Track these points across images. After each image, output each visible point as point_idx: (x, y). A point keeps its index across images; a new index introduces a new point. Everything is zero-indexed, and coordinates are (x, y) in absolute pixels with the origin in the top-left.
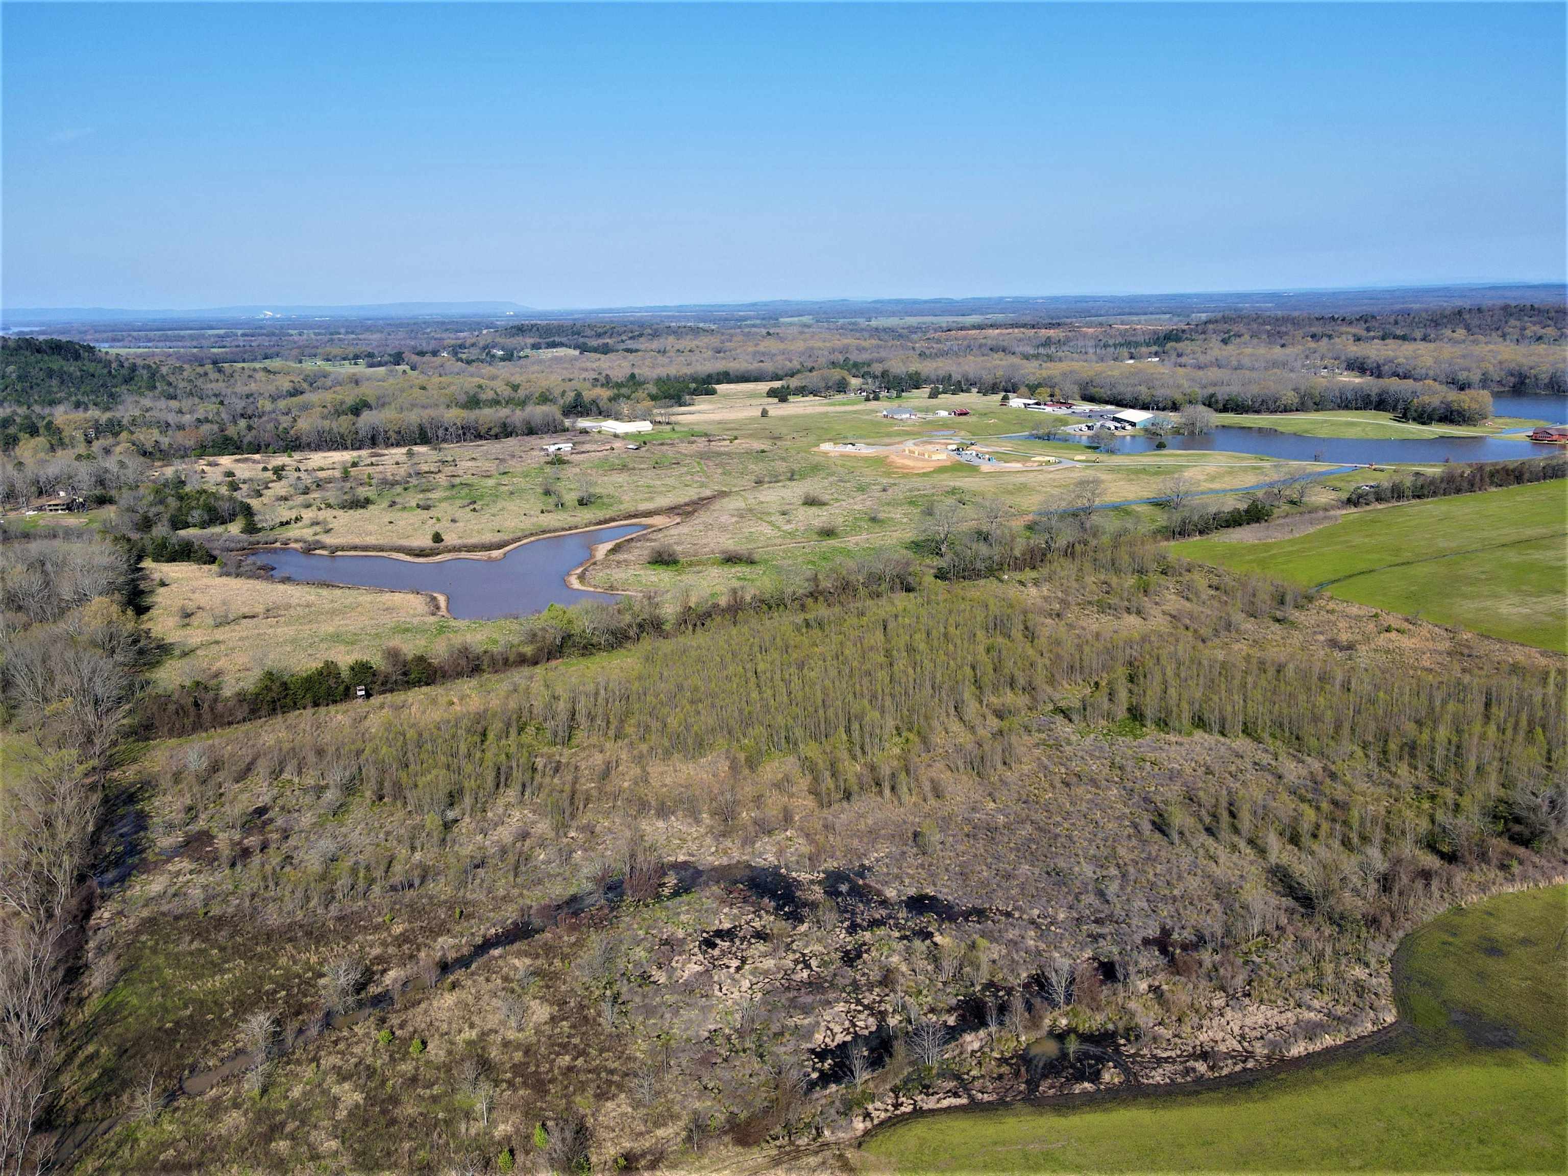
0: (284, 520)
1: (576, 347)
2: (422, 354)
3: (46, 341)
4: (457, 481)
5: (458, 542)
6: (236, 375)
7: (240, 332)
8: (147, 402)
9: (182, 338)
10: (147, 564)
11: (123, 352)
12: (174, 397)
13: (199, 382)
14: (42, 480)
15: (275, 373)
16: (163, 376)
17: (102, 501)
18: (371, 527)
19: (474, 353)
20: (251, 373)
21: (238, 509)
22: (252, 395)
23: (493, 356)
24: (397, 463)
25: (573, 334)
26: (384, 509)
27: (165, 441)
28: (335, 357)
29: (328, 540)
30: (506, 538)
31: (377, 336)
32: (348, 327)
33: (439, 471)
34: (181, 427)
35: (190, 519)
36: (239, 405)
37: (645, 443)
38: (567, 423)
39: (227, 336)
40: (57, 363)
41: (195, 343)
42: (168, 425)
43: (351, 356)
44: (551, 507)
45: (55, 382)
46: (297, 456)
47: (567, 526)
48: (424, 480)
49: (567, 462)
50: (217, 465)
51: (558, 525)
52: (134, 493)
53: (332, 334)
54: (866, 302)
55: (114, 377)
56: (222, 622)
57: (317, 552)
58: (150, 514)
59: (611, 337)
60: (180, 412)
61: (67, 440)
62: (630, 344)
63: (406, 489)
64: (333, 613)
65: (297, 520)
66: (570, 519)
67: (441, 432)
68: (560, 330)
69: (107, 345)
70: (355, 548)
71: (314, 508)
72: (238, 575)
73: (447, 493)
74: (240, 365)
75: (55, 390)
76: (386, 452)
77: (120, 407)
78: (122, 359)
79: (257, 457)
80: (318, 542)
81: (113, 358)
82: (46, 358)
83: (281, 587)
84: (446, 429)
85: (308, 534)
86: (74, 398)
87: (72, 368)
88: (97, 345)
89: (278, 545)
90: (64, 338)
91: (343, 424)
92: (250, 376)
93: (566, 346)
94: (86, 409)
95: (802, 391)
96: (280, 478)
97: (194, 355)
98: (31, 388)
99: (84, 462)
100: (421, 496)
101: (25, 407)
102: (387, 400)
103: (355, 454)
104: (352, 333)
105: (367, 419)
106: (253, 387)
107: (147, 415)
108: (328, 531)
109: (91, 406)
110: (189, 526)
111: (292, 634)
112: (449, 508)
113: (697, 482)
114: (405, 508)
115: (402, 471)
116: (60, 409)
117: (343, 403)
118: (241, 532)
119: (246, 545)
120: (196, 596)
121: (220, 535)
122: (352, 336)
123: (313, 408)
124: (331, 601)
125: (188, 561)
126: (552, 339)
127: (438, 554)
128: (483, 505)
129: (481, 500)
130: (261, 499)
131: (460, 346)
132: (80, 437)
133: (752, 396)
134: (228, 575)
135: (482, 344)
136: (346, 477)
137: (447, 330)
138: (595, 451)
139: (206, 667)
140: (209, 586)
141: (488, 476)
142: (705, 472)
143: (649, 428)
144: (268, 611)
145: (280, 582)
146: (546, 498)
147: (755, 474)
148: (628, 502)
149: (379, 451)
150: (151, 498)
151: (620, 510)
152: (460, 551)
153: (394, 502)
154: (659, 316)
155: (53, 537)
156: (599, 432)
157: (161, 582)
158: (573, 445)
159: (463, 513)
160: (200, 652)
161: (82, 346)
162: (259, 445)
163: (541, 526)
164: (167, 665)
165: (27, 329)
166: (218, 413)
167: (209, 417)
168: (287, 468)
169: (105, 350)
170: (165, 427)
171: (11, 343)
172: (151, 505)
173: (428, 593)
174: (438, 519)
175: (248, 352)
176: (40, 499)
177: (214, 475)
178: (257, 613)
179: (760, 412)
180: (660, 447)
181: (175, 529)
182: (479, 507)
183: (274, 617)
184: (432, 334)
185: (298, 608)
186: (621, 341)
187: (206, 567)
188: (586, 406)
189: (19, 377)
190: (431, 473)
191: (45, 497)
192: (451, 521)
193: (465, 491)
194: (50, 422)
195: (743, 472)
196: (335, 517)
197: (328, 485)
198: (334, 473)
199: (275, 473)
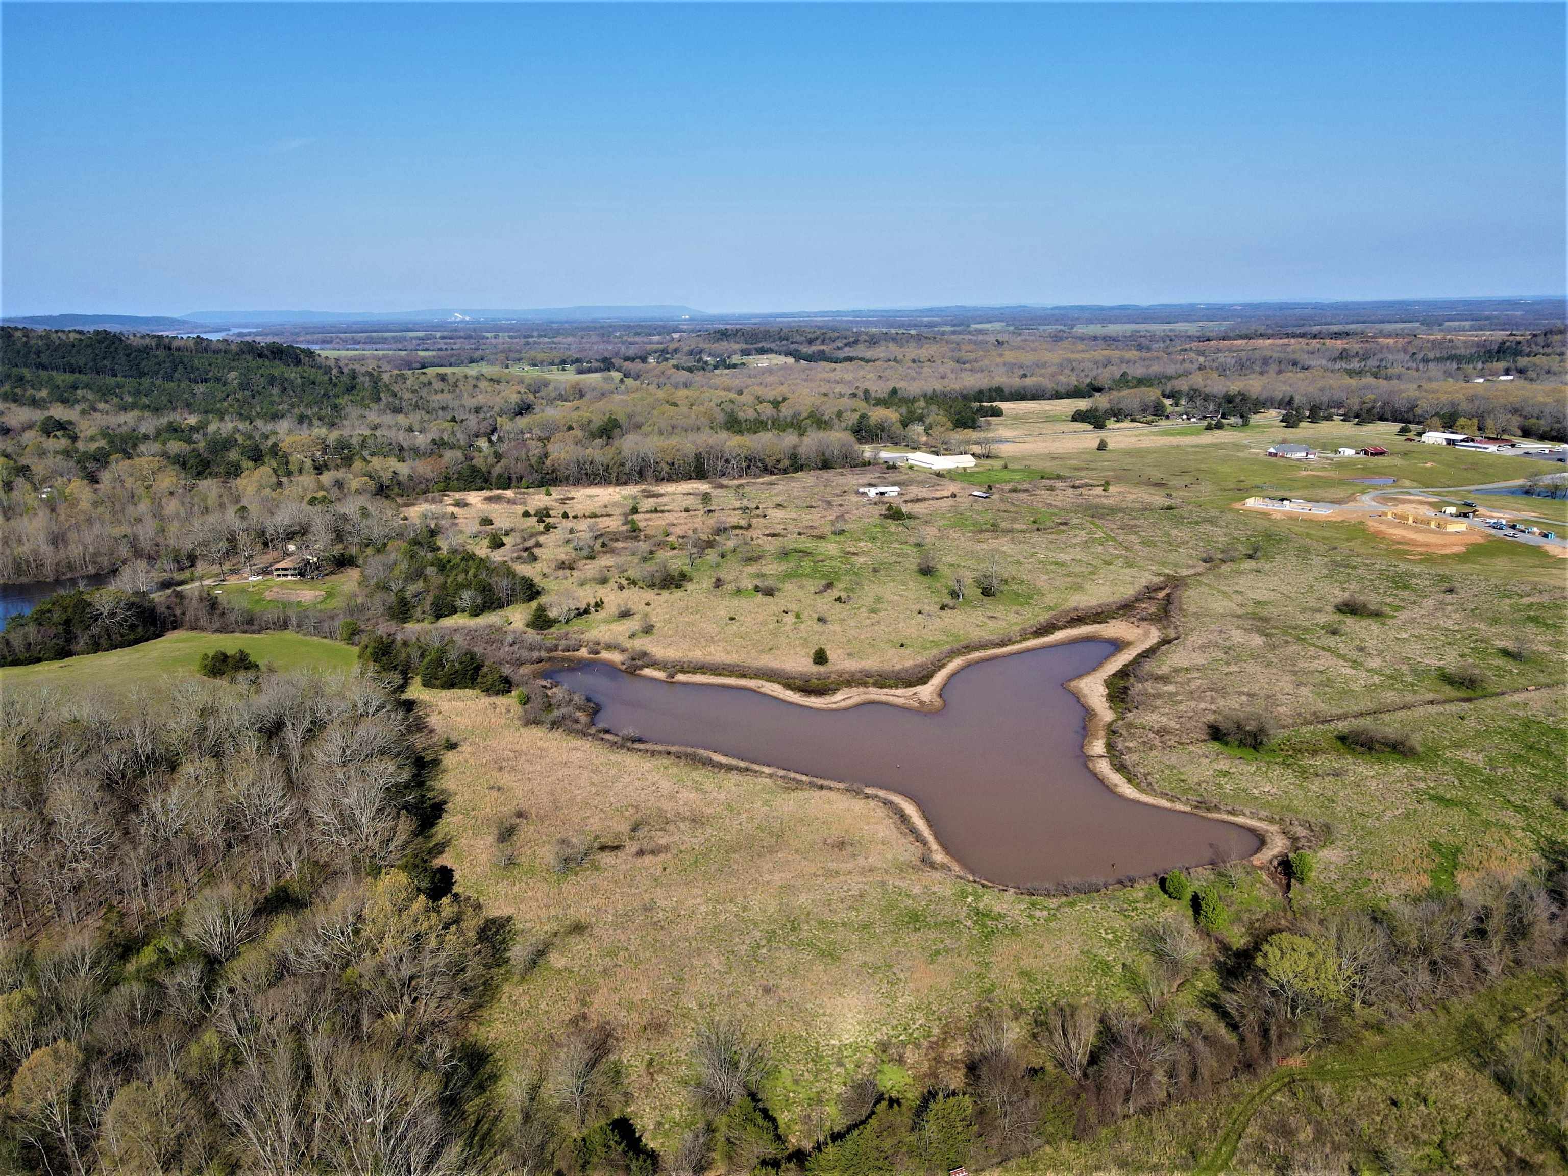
0: (582, 605)
1: (788, 354)
2: (629, 359)
3: (268, 345)
4: (786, 544)
5: (852, 665)
6: (460, 384)
7: (439, 335)
8: (373, 416)
9: (385, 341)
10: (417, 691)
11: (338, 354)
12: (397, 410)
13: (424, 393)
14: (270, 531)
15: (496, 382)
16: (386, 386)
17: (343, 562)
18: (710, 628)
19: (684, 360)
20: (473, 381)
21: (518, 587)
22: (481, 408)
23: (707, 363)
24: (687, 510)
25: (781, 339)
26: (709, 591)
27: (404, 469)
28: (542, 362)
29: (658, 651)
30: (920, 659)
31: (571, 340)
32: (538, 330)
33: (750, 526)
34: (416, 452)
35: (458, 603)
36: (473, 422)
37: (989, 488)
38: (868, 451)
39: (426, 338)
40: (278, 369)
41: (400, 346)
42: (401, 449)
43: (557, 361)
44: (948, 600)
45: (275, 391)
46: (557, 493)
47: (996, 638)
48: (739, 541)
50: (466, 505)
52: (380, 558)
53: (525, 337)
55: (335, 385)
56: (570, 862)
57: (647, 672)
58: (408, 595)
59: (823, 342)
60: (411, 430)
61: (293, 467)
62: (848, 352)
63: (723, 556)
64: (750, 847)
65: (599, 605)
66: (991, 624)
67: (720, 465)
68: (767, 335)
69: (320, 347)
70: (700, 668)
71: (612, 584)
72: (555, 725)
73: (783, 567)
74: (457, 371)
75: (276, 399)
76: (661, 490)
77: (346, 423)
78: (342, 364)
79: (509, 493)
80: (644, 654)
81: (332, 363)
82: (267, 363)
83: (632, 762)
84: (727, 461)
85: (620, 631)
86: (296, 411)
87: (293, 374)
88: (314, 347)
89: (584, 653)
91: (597, 453)
92: (474, 386)
93: (777, 353)
94: (311, 424)
95: (1115, 414)
96: (548, 528)
97: (403, 359)
98: (253, 397)
99: (319, 508)
100: (752, 569)
101: (248, 422)
102: (639, 419)
103: (627, 491)
104: (545, 336)
105: (629, 445)
106: (481, 399)
107: (378, 433)
108: (648, 630)
109: (315, 421)
110: (455, 612)
111: (703, 908)
112: (800, 593)
113: (1118, 557)
114: (738, 591)
115: (702, 524)
116: (283, 426)
117: (590, 421)
118: (528, 626)
119: (544, 654)
120: (505, 779)
121: (498, 630)
122: (547, 340)
123: (558, 429)
124: (730, 808)
125: (472, 687)
126: (760, 345)
127: (835, 690)
128: (846, 589)
129: (838, 580)
130: (538, 565)
131: (662, 351)
132: (308, 462)
133: (1050, 419)
134: (537, 722)
135: (686, 349)
136: (634, 532)
137: (637, 334)
138: (933, 499)
139: (576, 1008)
140: (518, 754)
141: (822, 537)
142: (1114, 539)
143: (973, 464)
144: (634, 830)
145: (622, 747)
146: (926, 580)
147: (1190, 545)
148: (1050, 592)
149: (651, 488)
150: (404, 566)
151: (1051, 608)
152: (865, 684)
153: (719, 580)
154: (842, 321)
155: (284, 625)
156: (911, 467)
157: (448, 740)
158: (897, 488)
159: (824, 604)
160: (557, 960)
161: (303, 351)
162: (510, 478)
163: (957, 637)
164: (505, 999)
165: (245, 331)
166: (453, 433)
167: (446, 439)
168: (551, 513)
169: (324, 353)
170: (401, 452)
171: (233, 347)
172: (406, 580)
173: (882, 793)
174: (798, 616)
175: (452, 356)
176: (266, 557)
177: (468, 521)
178: (617, 836)
179: (1096, 444)
180: (1014, 495)
181: (438, 617)
182: (844, 595)
183: (653, 852)
184: (625, 338)
185: (682, 826)
186: (838, 348)
187: (502, 701)
188: (871, 431)
189: (241, 384)
190: (741, 528)
191: (272, 555)
192: (820, 619)
193: (807, 563)
194: (275, 445)
195: (1173, 545)
196: (648, 604)
197: (615, 544)
198: (614, 524)
199: (541, 521)
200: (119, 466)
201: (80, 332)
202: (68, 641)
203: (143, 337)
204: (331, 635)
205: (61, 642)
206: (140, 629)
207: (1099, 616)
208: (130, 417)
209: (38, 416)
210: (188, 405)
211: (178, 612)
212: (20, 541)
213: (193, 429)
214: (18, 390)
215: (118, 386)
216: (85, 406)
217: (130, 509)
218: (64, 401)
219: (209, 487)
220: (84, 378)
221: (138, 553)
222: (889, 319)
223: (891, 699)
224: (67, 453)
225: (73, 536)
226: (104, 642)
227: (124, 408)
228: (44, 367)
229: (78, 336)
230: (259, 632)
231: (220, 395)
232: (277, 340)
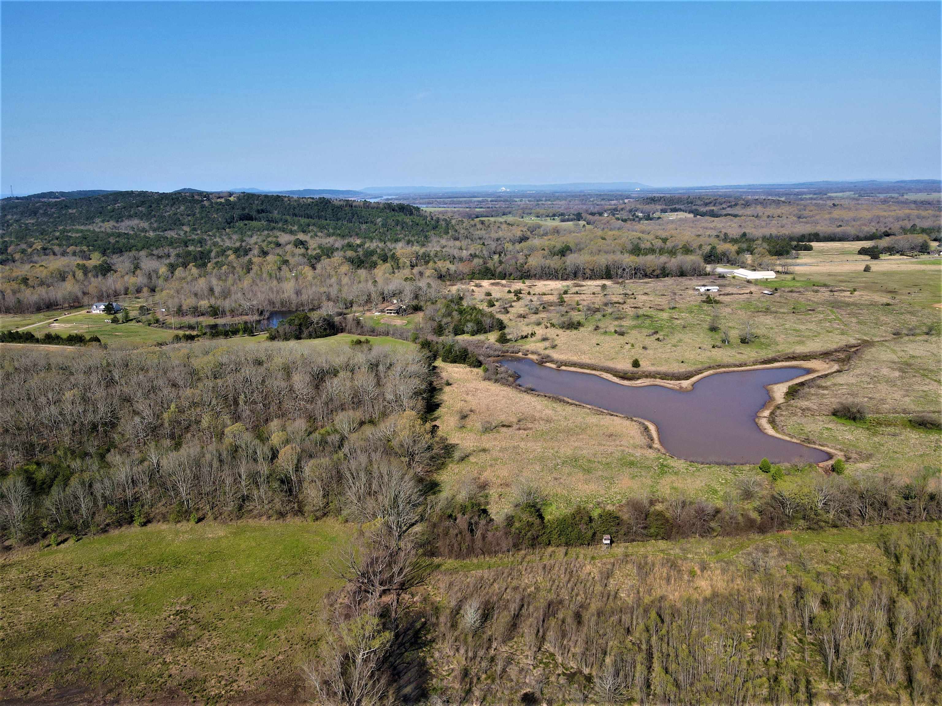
0: (524, 334)
1: (690, 212)
2: (593, 214)
3: (398, 205)
4: (641, 312)
5: (652, 369)
6: (491, 226)
7: (489, 199)
8: (443, 242)
9: (460, 203)
10: (439, 363)
11: (432, 210)
12: (457, 239)
13: (471, 230)
14: (386, 292)
15: (512, 225)
16: (453, 226)
17: (417, 309)
18: (585, 348)
19: (624, 215)
20: (499, 225)
21: (495, 324)
22: (500, 239)
23: (637, 217)
24: (594, 294)
25: (688, 203)
26: (591, 332)
27: (453, 268)
28: (542, 215)
29: (555, 355)
30: (690, 369)
31: (563, 202)
32: (546, 197)
33: (625, 302)
34: (461, 260)
35: (465, 329)
36: (493, 245)
37: (776, 290)
38: (709, 268)
39: (483, 201)
40: (401, 217)
41: (467, 205)
42: (454, 258)
43: (551, 215)
44: (719, 343)
45: (399, 228)
46: (528, 282)
47: (737, 363)
48: (615, 309)
49: (717, 302)
50: (481, 286)
51: (731, 361)
52: (434, 306)
53: (538, 201)
54: (891, 182)
55: (428, 225)
56: (488, 429)
57: (548, 364)
58: (443, 323)
59: (714, 205)
60: (461, 249)
61: (401, 265)
62: (729, 211)
63: (604, 316)
64: (569, 432)
65: (533, 335)
66: (739, 356)
67: (620, 271)
68: (679, 200)
69: (425, 206)
70: (574, 365)
71: (543, 326)
72: (496, 381)
73: (634, 323)
74: (492, 219)
75: (399, 232)
76: (584, 283)
77: (429, 244)
78: (433, 215)
79: (504, 282)
80: (548, 356)
81: (428, 214)
82: (397, 214)
83: (527, 398)
84: (624, 270)
85: (540, 347)
86: (407, 238)
87: (408, 220)
88: (421, 206)
89: (520, 354)
90: (405, 202)
91: (555, 263)
92: (499, 227)
93: (683, 211)
94: (413, 245)
95: (891, 250)
96: (519, 299)
97: (466, 212)
98: (387, 231)
99: (408, 282)
100: (616, 323)
101: (383, 243)
102: (582, 246)
103: (565, 283)
104: (549, 200)
105: (571, 259)
106: (501, 234)
107: (444, 250)
108: (554, 347)
109: (415, 243)
110: (464, 333)
111: (539, 450)
112: (639, 336)
113: (837, 329)
114: (606, 332)
115: (599, 301)
116: (400, 245)
117: (554, 247)
118: (496, 341)
119: (500, 353)
120: (469, 398)
121: (483, 342)
122: (550, 203)
123: (537, 250)
124: (565, 418)
125: (464, 363)
126: (674, 206)
127: (638, 379)
128: (664, 335)
129: (662, 330)
130: (508, 315)
131: (614, 209)
132: (408, 263)
133: (843, 253)
134: (489, 379)
135: (628, 208)
136: (562, 302)
137: (603, 199)
138: (737, 294)
139: (476, 475)
140: (477, 389)
141: (662, 310)
142: (840, 320)
143: (774, 277)
144: (519, 421)
145: (525, 392)
146: (713, 334)
147: (890, 325)
148: (783, 344)
149: (579, 282)
150: (443, 311)
151: (779, 351)
152: (655, 378)
153: (597, 327)
154: (738, 192)
155: (387, 334)
156: (734, 277)
157: (447, 381)
158: (718, 288)
159: (650, 341)
160: (472, 459)
161: (414, 208)
162: (505, 274)
163: (715, 361)
164: (449, 468)
165: (390, 197)
166: (482, 251)
167: (477, 254)
168: (522, 292)
169: (424, 209)
170: (453, 259)
171: (381, 206)
172: (443, 316)
173: (640, 420)
174: (633, 345)
175: (493, 211)
176: (383, 305)
177: (479, 294)
178: (511, 422)
179: (862, 268)
180: (790, 294)
181: (456, 334)
182: (661, 337)
183: (525, 429)
184: (595, 202)
185: (541, 422)
186: (723, 209)
187: (475, 370)
188: (718, 256)
189: (382, 225)
190: (619, 303)
191: (386, 304)
192: (643, 348)
193: (648, 322)
194: (394, 254)
195: (877, 323)
196: (557, 335)
197: (550, 308)
198: (553, 298)
199: (516, 295)
200: (325, 261)
201: (313, 198)
202: (300, 333)
203: (340, 201)
204: (407, 339)
205: (297, 333)
206: (328, 331)
207: (806, 357)
208: (331, 240)
209: (292, 238)
210: (357, 235)
211: (344, 325)
212: (283, 292)
213: (359, 246)
214: (285, 226)
215: (328, 225)
216: (312, 234)
217: (328, 281)
218: (304, 232)
219: (362, 273)
220: (313, 221)
221: (329, 299)
222: (770, 190)
223: (665, 385)
224: (304, 255)
225: (304, 291)
226: (313, 334)
227: (329, 235)
228: (296, 216)
229: (311, 200)
230: (377, 336)
231: (372, 230)
232: (401, 202)
